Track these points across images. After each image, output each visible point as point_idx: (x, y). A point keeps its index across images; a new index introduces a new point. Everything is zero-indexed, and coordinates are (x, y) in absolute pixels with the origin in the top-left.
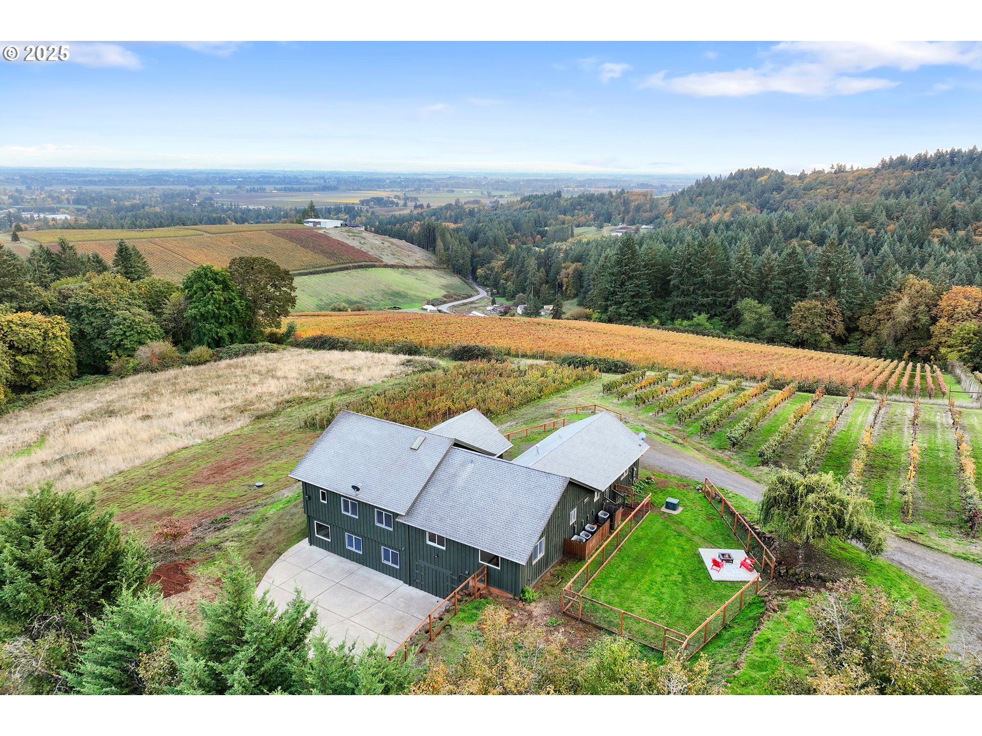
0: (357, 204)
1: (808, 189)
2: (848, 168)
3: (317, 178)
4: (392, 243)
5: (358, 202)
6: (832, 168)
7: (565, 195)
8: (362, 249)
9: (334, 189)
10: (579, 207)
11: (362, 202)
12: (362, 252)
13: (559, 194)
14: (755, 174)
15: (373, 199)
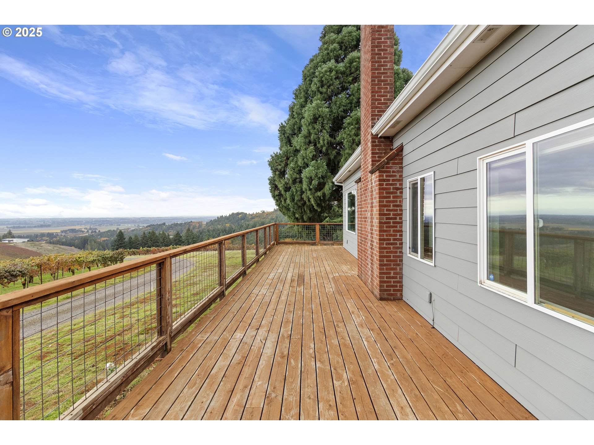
0: (58, 232)
1: (253, 218)
2: (266, 212)
3: (40, 221)
4: (60, 248)
5: (59, 231)
6: (261, 212)
7: (167, 224)
8: (38, 251)
9: (49, 226)
10: (171, 229)
11: (62, 232)
12: (38, 253)
13: (164, 224)
14: (238, 214)
15: (69, 230)
